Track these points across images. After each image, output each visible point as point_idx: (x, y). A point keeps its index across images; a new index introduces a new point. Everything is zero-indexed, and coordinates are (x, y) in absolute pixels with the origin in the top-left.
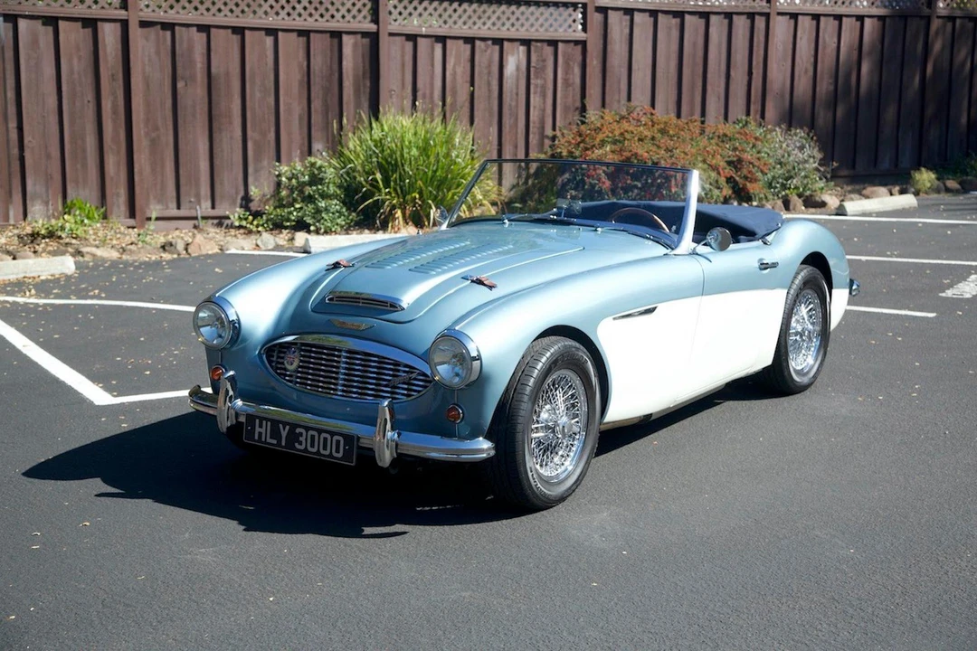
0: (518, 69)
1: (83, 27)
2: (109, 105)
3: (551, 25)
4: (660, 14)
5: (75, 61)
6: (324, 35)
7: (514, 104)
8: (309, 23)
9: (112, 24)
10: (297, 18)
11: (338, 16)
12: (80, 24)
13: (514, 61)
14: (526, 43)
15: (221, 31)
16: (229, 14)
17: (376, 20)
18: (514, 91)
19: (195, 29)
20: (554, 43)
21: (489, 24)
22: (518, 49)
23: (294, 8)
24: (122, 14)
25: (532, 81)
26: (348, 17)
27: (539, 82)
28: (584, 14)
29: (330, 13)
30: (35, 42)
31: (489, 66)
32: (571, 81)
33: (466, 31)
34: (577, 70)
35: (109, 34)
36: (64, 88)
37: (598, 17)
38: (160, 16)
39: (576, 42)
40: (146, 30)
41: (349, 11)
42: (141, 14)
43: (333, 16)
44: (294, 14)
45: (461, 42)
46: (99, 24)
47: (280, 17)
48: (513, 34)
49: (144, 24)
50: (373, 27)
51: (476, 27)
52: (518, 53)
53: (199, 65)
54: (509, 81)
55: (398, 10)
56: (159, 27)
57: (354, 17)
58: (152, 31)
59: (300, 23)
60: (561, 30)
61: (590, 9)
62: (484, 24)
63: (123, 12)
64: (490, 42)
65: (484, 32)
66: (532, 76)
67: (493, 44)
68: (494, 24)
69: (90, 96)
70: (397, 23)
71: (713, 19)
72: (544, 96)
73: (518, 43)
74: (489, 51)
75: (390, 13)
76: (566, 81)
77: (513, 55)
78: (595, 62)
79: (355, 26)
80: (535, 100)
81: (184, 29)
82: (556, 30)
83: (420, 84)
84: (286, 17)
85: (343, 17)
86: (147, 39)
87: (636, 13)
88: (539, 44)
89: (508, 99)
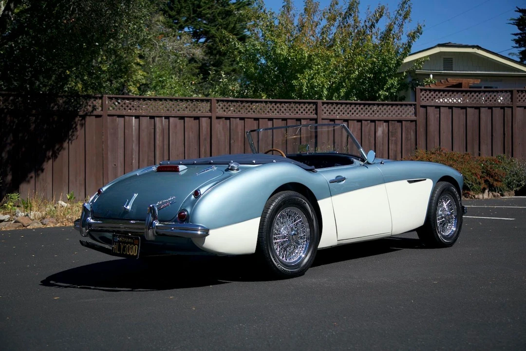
0: (383, 133)
1: (194, 120)
2: (203, 151)
3: (399, 114)
4: (454, 108)
5: (191, 133)
6: (293, 120)
7: (381, 148)
8: (287, 115)
9: (206, 118)
10: (282, 114)
11: (299, 112)
12: (193, 119)
13: (381, 130)
14: (386, 121)
15: (250, 119)
16: (253, 113)
17: (316, 114)
18: (381, 143)
19: (238, 119)
20: (400, 121)
21: (369, 114)
22: (383, 124)
23: (280, 110)
24: (209, 114)
25: (390, 138)
26: (304, 112)
27: (394, 138)
28: (415, 109)
29: (296, 111)
30: (176, 126)
31: (369, 132)
32: (409, 138)
33: (358, 117)
34: (413, 133)
35: (204, 122)
36: (186, 144)
37: (422, 110)
38: (225, 114)
39: (412, 121)
40: (218, 120)
41: (304, 110)
42: (217, 114)
43: (297, 112)
44: (280, 112)
45: (356, 121)
46: (200, 118)
47: (274, 114)
48: (380, 117)
49: (218, 118)
50: (315, 116)
51: (363, 115)
52: (383, 127)
53: (240, 134)
54: (379, 138)
55: (327, 109)
56: (224, 119)
57: (307, 113)
58: (221, 121)
59: (283, 116)
60: (403, 116)
61: (418, 106)
62: (367, 114)
63: (210, 114)
64: (369, 121)
65: (366, 117)
66: (390, 136)
67: (371, 122)
68: (371, 114)
69: (196, 147)
70: (326, 115)
71: (482, 110)
72: (396, 144)
73: (383, 122)
74: (369, 125)
75: (323, 110)
76: (407, 139)
77: (380, 127)
78: (421, 130)
79: (307, 116)
80: (392, 146)
81: (234, 119)
82: (401, 116)
83: (336, 141)
84: (277, 114)
85: (302, 113)
86: (219, 124)
87: (441, 108)
88: (393, 122)
89: (379, 146)
